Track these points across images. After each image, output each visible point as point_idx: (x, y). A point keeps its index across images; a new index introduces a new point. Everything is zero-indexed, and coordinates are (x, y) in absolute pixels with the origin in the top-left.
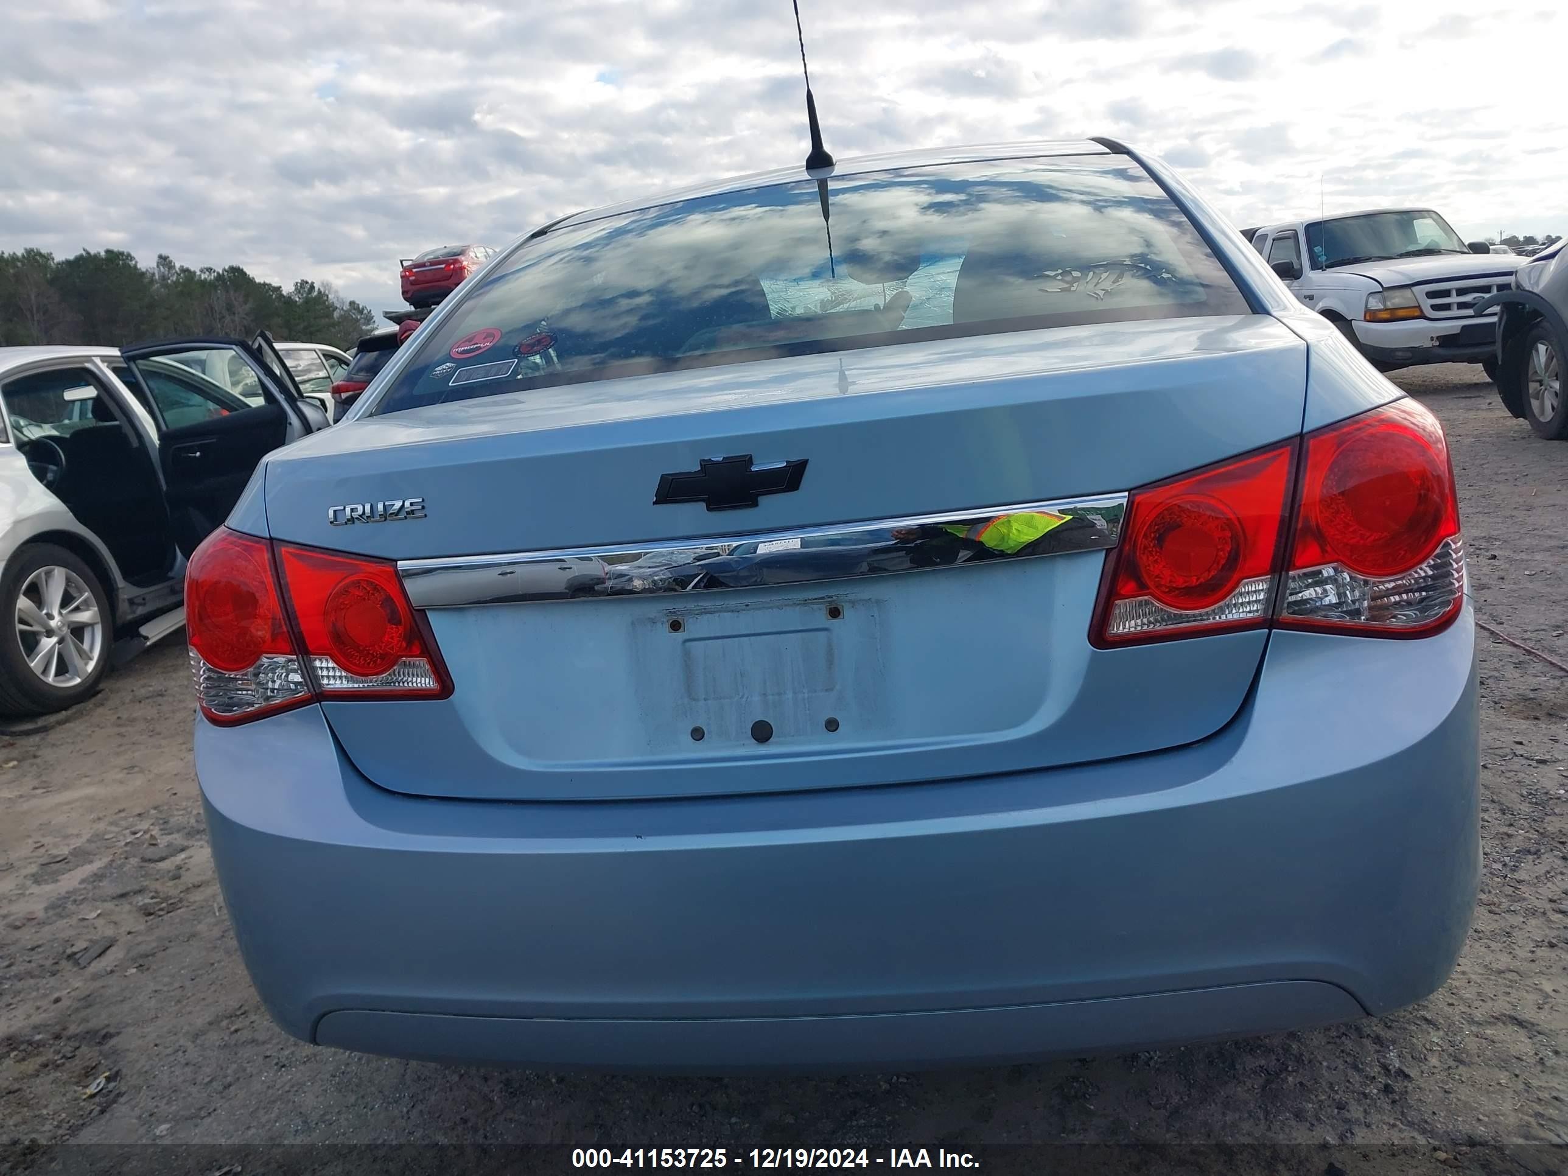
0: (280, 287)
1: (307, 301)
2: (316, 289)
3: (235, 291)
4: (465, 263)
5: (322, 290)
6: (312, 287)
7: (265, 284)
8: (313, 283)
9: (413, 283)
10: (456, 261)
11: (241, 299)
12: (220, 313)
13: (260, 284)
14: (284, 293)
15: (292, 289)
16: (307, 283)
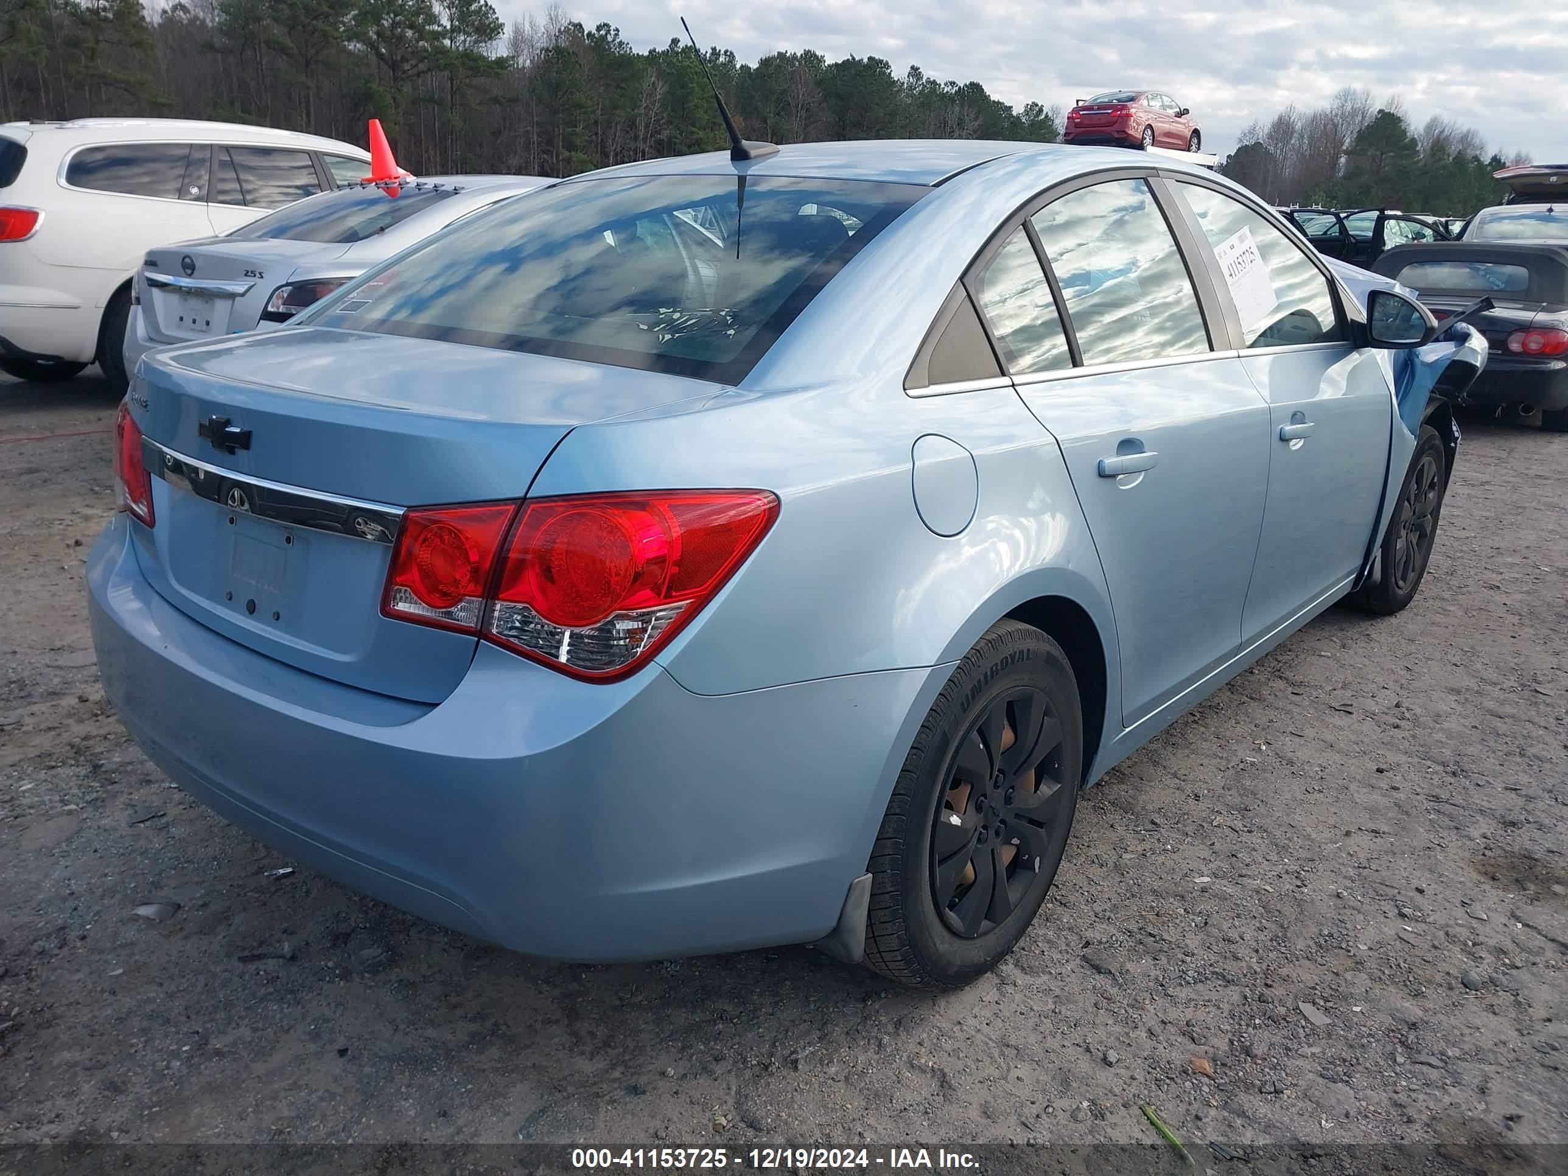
0: (1012, 107)
1: (1033, 124)
2: (1044, 113)
3: (969, 106)
4: (1133, 111)
5: (1050, 114)
6: (1041, 110)
7: (998, 103)
8: (1042, 106)
9: (1077, 126)
10: (1124, 107)
11: (972, 116)
12: (952, 127)
13: (994, 102)
14: (1014, 113)
15: (1022, 110)
16: (1037, 105)
